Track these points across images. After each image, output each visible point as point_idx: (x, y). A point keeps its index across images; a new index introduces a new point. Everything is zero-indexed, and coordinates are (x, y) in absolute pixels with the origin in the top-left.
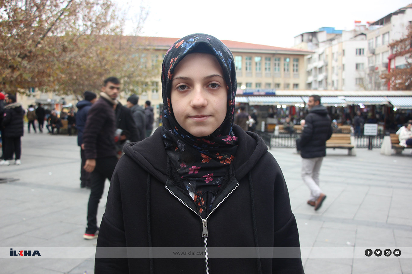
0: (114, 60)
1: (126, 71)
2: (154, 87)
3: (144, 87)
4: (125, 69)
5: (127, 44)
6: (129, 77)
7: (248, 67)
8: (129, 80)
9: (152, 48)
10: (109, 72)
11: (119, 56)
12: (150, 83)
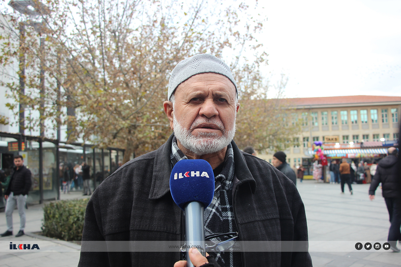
0: (260, 121)
1: (271, 130)
2: (296, 143)
3: (286, 142)
4: (269, 128)
5: (271, 106)
7: (385, 119)
9: (293, 108)
10: (257, 132)
11: (265, 118)
12: (292, 139)
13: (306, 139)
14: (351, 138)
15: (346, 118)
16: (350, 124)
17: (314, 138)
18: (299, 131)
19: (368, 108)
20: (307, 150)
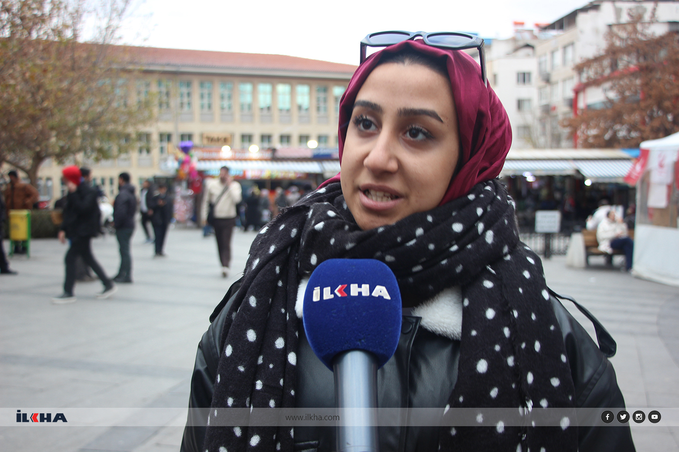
0: (62, 90)
1: (86, 112)
2: (142, 144)
3: (123, 142)
4: (83, 108)
5: (88, 59)
6: (92, 124)
7: (322, 105)
8: (92, 130)
9: (138, 67)
10: (52, 115)
11: (72, 83)
12: (134, 136)
13: (166, 137)
14: (257, 138)
15: (248, 99)
16: (257, 113)
17: (182, 137)
18: (150, 117)
19: (292, 80)
20: (165, 160)
